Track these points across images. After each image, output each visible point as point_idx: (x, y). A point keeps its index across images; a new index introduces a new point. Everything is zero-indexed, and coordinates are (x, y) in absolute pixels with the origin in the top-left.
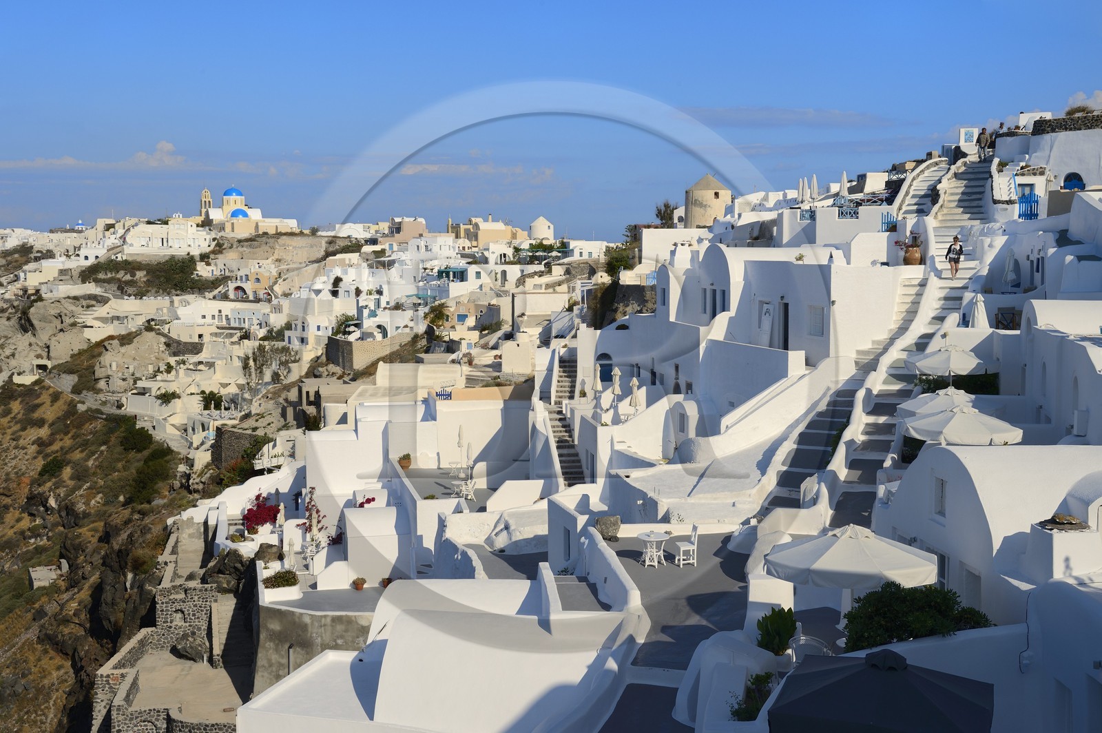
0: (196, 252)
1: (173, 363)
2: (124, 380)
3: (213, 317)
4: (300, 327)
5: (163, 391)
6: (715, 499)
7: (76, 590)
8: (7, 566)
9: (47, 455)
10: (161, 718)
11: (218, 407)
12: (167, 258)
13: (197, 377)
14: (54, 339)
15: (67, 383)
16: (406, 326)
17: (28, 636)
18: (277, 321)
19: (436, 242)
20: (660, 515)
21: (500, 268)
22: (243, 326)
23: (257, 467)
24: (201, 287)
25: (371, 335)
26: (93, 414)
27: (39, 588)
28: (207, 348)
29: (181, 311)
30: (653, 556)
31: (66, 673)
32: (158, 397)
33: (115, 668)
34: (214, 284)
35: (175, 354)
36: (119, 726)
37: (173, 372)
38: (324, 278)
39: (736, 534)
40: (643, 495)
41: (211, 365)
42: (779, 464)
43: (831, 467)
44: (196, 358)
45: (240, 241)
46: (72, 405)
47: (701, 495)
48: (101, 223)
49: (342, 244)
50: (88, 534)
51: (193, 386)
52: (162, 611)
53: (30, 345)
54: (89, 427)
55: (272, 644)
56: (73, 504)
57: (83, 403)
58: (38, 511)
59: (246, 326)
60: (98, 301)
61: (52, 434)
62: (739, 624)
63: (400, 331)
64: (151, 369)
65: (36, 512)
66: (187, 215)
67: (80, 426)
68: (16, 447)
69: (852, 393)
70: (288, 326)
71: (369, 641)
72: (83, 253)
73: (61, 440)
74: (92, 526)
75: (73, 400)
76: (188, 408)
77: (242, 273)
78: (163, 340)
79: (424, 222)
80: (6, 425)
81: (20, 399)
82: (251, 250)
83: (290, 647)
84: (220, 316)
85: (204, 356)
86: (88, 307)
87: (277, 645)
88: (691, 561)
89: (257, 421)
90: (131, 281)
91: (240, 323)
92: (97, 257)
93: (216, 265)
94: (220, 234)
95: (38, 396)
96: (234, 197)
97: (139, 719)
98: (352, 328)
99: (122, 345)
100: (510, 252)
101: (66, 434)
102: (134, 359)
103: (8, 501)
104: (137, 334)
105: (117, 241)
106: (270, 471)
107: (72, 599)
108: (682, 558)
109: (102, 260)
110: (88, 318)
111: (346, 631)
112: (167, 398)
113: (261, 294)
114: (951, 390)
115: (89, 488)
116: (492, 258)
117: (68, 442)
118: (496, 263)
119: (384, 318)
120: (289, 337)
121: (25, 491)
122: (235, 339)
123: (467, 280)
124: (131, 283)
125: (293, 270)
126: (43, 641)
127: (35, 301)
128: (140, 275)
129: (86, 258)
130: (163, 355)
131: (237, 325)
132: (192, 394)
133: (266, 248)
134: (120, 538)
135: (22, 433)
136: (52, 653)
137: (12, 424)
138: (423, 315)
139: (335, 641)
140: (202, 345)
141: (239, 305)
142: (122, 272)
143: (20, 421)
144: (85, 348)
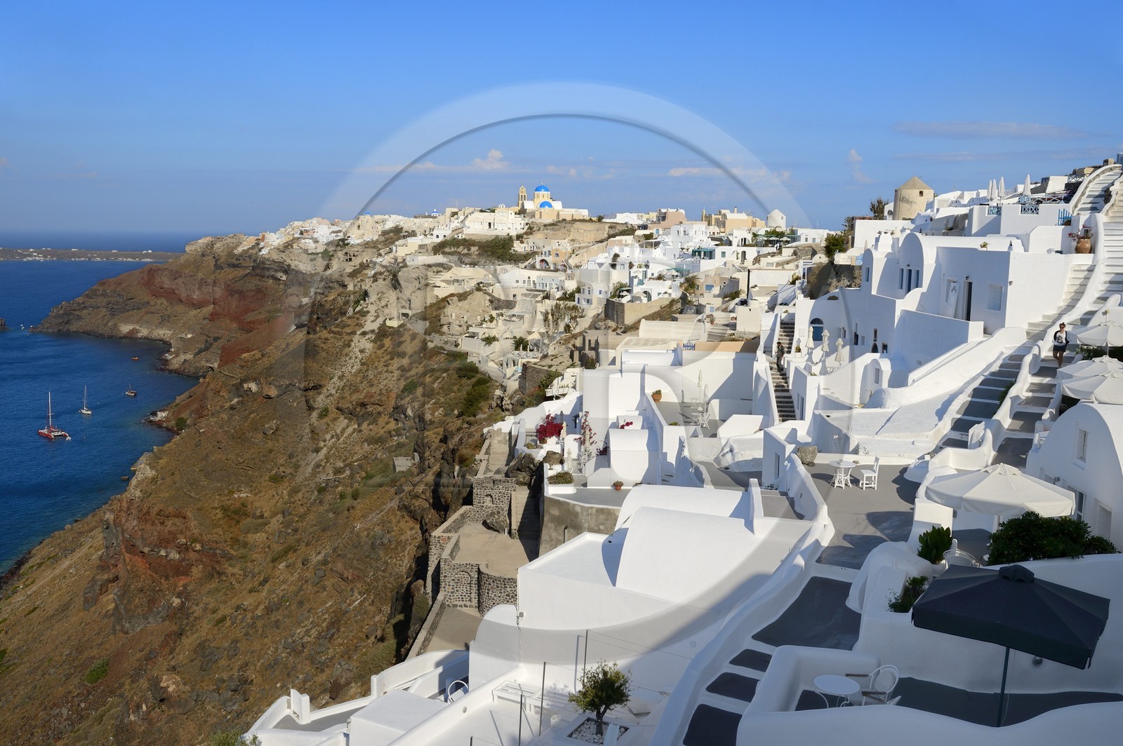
0: (513, 233)
1: (494, 315)
2: (460, 326)
3: (524, 281)
4: (586, 291)
5: (487, 335)
6: (898, 438)
7: (424, 475)
8: (379, 455)
9: (407, 378)
10: (474, 570)
11: (525, 349)
12: (493, 238)
13: (511, 325)
14: (414, 295)
15: (421, 327)
16: (666, 293)
17: (392, 505)
18: (571, 286)
19: (692, 228)
20: (852, 447)
21: (741, 249)
22: (545, 289)
23: (548, 395)
24: (517, 259)
25: (639, 299)
26: (438, 351)
27: (399, 472)
28: (519, 305)
29: (503, 277)
30: (841, 479)
31: (416, 533)
32: (483, 340)
33: (444, 532)
34: (526, 257)
35: (496, 309)
36: (445, 573)
37: (495, 322)
38: (606, 255)
39: (912, 466)
40: (839, 431)
41: (521, 317)
42: (954, 412)
43: (996, 417)
44: (510, 312)
45: (545, 225)
46: (424, 343)
47: (887, 434)
48: (449, 211)
49: (620, 228)
51: (508, 332)
52: (477, 494)
53: (398, 298)
54: (436, 359)
55: (552, 525)
56: (423, 414)
57: (432, 342)
58: (400, 417)
59: (548, 289)
60: (445, 268)
61: (411, 363)
62: (905, 538)
63: (661, 296)
64: (479, 319)
65: (398, 419)
66: (508, 206)
67: (429, 358)
68: (387, 372)
69: (1021, 358)
70: (578, 290)
71: (616, 528)
72: (435, 232)
73: (417, 368)
74: (435, 430)
75: (425, 339)
76: (504, 349)
77: (546, 249)
78: (488, 298)
79: (684, 213)
80: (381, 355)
81: (390, 337)
82: (554, 232)
83: (565, 528)
84: (529, 281)
85: (516, 311)
86: (437, 272)
87: (556, 526)
88: (872, 486)
89: (552, 360)
90: (468, 254)
91: (543, 287)
92: (445, 236)
93: (527, 243)
94: (531, 220)
95: (402, 336)
96: (542, 192)
97: (459, 570)
98: (625, 293)
99: (460, 300)
100: (749, 237)
101: (420, 363)
102: (468, 311)
103: (380, 409)
104: (470, 293)
105: (459, 225)
106: (557, 398)
107: (421, 481)
108: (865, 482)
109: (448, 238)
110: (436, 280)
111: (607, 520)
112: (489, 340)
113: (559, 266)
114: (1106, 358)
115: (434, 404)
116: (735, 243)
117: (421, 369)
118: (738, 246)
119: (649, 285)
120: (579, 298)
121: (392, 403)
122: (539, 298)
123: (714, 258)
124: (467, 256)
125: (584, 248)
126: (401, 509)
127: (402, 267)
128: (474, 249)
129: (438, 237)
130: (488, 309)
131: (541, 288)
132: (507, 338)
133: (564, 231)
134: (454, 441)
135: (391, 361)
136: (407, 518)
137: (384, 355)
138: (679, 284)
139: (598, 526)
140: (515, 302)
141: (543, 273)
142: (461, 248)
143: (390, 353)
144: (435, 302)
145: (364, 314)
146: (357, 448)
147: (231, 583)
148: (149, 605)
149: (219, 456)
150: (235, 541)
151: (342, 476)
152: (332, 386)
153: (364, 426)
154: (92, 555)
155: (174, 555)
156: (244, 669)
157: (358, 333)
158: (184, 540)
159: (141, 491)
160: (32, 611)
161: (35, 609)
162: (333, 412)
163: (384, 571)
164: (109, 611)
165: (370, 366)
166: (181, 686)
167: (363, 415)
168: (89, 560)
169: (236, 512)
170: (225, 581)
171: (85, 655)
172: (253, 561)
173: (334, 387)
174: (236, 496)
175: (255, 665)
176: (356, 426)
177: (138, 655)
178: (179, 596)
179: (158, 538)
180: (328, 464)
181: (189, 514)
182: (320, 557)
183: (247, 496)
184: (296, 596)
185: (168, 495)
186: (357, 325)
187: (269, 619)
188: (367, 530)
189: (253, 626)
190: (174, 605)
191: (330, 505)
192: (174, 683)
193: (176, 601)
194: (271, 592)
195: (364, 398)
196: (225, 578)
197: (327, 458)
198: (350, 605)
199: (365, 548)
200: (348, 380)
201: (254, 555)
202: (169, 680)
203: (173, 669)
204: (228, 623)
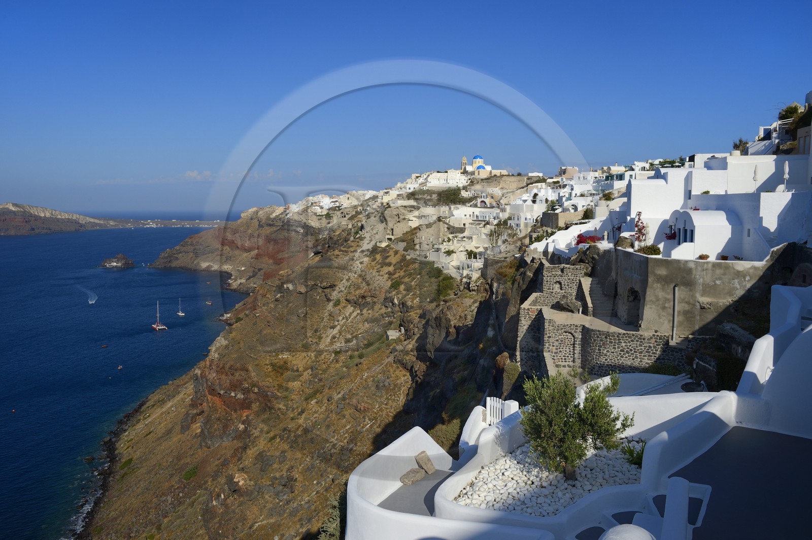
0: (461, 185)
1: (451, 238)
2: (428, 245)
3: (470, 215)
4: (516, 218)
5: (447, 250)
7: (410, 340)
8: (376, 330)
9: (393, 279)
10: (578, 331)
11: (475, 257)
12: (447, 188)
13: (464, 244)
14: (395, 225)
15: (401, 246)
16: (589, 205)
17: (389, 360)
18: (504, 216)
19: (589, 175)
22: (485, 219)
24: (464, 202)
25: (568, 210)
26: (413, 261)
27: (391, 340)
28: (468, 230)
29: (455, 212)
31: (408, 378)
32: (444, 253)
34: (470, 200)
35: (451, 233)
36: (549, 334)
37: (451, 242)
38: (528, 195)
41: (470, 238)
44: (462, 235)
45: (482, 180)
46: (404, 256)
48: (414, 176)
49: (535, 180)
50: (414, 315)
51: (462, 247)
52: (547, 281)
54: (412, 266)
55: (659, 285)
56: (406, 302)
57: (409, 255)
58: (389, 304)
59: (487, 219)
60: (415, 209)
61: (395, 270)
63: (585, 208)
65: (388, 306)
66: (456, 169)
67: (407, 266)
68: (379, 275)
70: (510, 218)
72: (408, 186)
73: (399, 272)
74: (415, 311)
75: (404, 254)
76: (459, 258)
77: (484, 194)
78: (446, 226)
80: (374, 265)
81: (380, 254)
82: (488, 184)
83: (675, 286)
84: (473, 215)
85: (466, 234)
86: (410, 211)
87: (663, 286)
90: (430, 199)
91: (483, 218)
92: (414, 188)
94: (472, 177)
95: (388, 252)
96: (478, 160)
97: (563, 330)
98: (557, 207)
99: (427, 228)
100: (647, 166)
101: (401, 269)
102: (432, 235)
103: (375, 300)
104: (435, 222)
105: (423, 181)
107: (409, 343)
109: (417, 189)
110: (410, 216)
111: (724, 274)
112: (449, 253)
113: (494, 204)
115: (413, 295)
116: (637, 169)
117: (402, 273)
118: (640, 171)
119: (574, 201)
120: (511, 223)
121: (383, 296)
122: (481, 226)
123: (624, 180)
124: (430, 200)
125: (510, 192)
126: (396, 362)
127: (387, 208)
128: (434, 196)
129: (410, 189)
130: (445, 233)
131: (482, 219)
132: (461, 251)
133: (496, 182)
135: (381, 269)
136: (401, 369)
137: (376, 265)
139: (714, 282)
140: (465, 229)
141: (483, 210)
142: (426, 195)
143: (380, 263)
144: (409, 230)
145: (361, 239)
146: (360, 326)
147: (278, 415)
148: (223, 429)
149: (269, 331)
150: (280, 387)
151: (351, 344)
152: (342, 286)
153: (365, 311)
154: (186, 399)
155: (240, 396)
156: (291, 471)
157: (359, 251)
158: (247, 385)
159: (219, 354)
160: (149, 434)
161: (150, 433)
162: (343, 303)
163: (386, 404)
164: (196, 434)
165: (367, 272)
166: (248, 482)
167: (363, 304)
168: (184, 402)
169: (280, 367)
170: (274, 413)
171: (182, 462)
172: (292, 400)
173: (344, 286)
174: (280, 357)
175: (298, 468)
176: (359, 312)
177: (217, 462)
178: (243, 424)
179: (230, 384)
180: (341, 336)
181: (250, 368)
182: (340, 396)
183: (288, 357)
184: (325, 421)
185: (236, 356)
186: (358, 246)
187: (306, 437)
188: (372, 377)
189: (295, 441)
190: (240, 429)
191: (343, 363)
192: (243, 479)
193: (241, 427)
194: (306, 419)
195: (364, 293)
196: (274, 411)
197: (340, 332)
198: (363, 427)
199: (372, 389)
200: (353, 282)
201: (293, 396)
202: (240, 477)
203: (242, 470)
204: (278, 440)
